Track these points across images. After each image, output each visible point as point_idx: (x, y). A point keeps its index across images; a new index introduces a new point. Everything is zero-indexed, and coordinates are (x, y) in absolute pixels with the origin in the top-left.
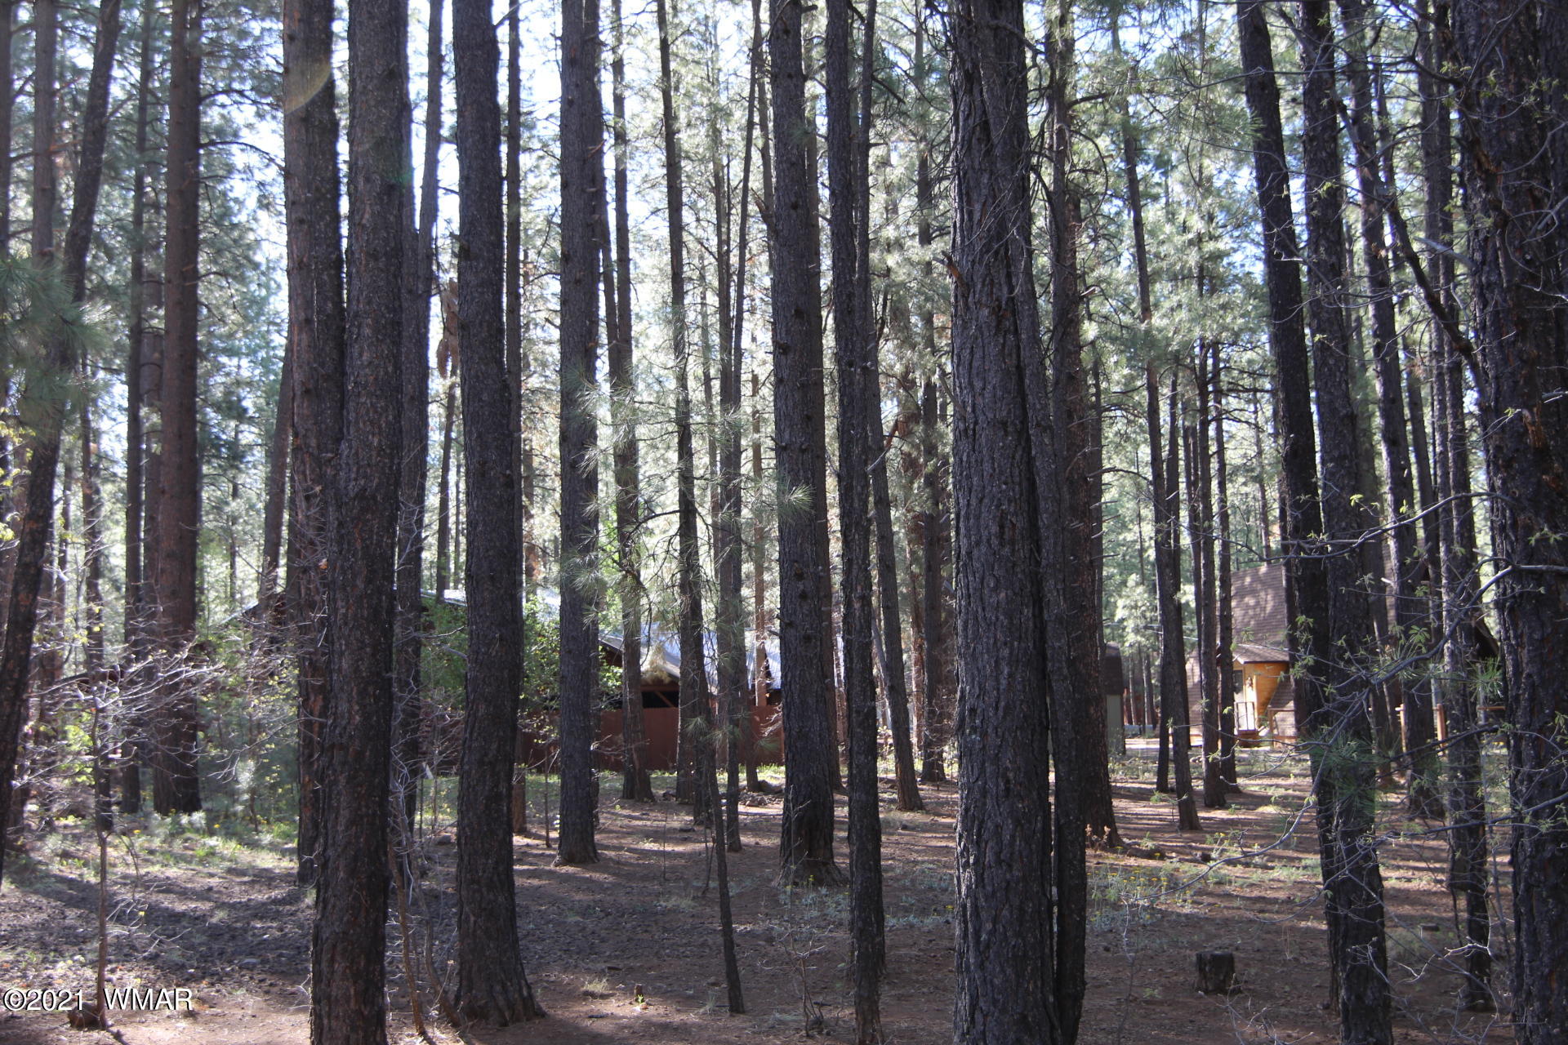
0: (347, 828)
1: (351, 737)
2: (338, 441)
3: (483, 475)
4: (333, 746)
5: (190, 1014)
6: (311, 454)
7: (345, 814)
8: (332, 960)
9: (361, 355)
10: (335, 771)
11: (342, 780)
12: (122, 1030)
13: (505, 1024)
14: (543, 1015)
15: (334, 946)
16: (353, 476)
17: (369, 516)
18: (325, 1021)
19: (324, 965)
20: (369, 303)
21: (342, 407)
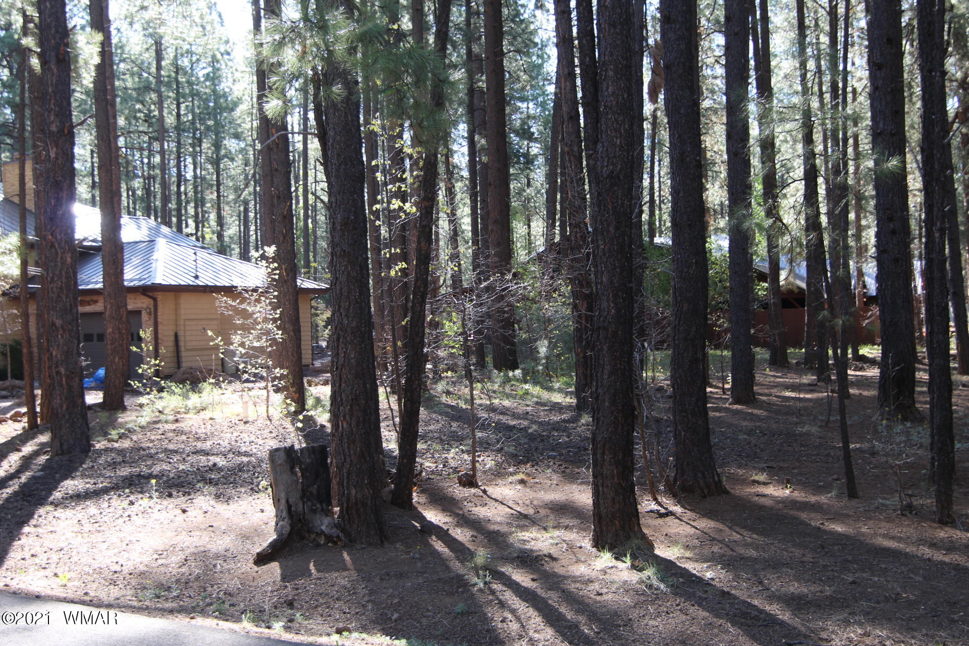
0: (609, 377)
1: (609, 322)
2: (596, 143)
3: (682, 161)
4: (599, 328)
5: (522, 482)
6: (575, 156)
7: (608, 368)
8: (603, 454)
9: (607, 89)
10: (601, 343)
11: (605, 348)
12: (487, 489)
13: (705, 497)
14: (728, 493)
15: (604, 445)
16: (605, 164)
17: (616, 188)
18: (601, 489)
19: (599, 456)
20: (612, 55)
21: (597, 122)
